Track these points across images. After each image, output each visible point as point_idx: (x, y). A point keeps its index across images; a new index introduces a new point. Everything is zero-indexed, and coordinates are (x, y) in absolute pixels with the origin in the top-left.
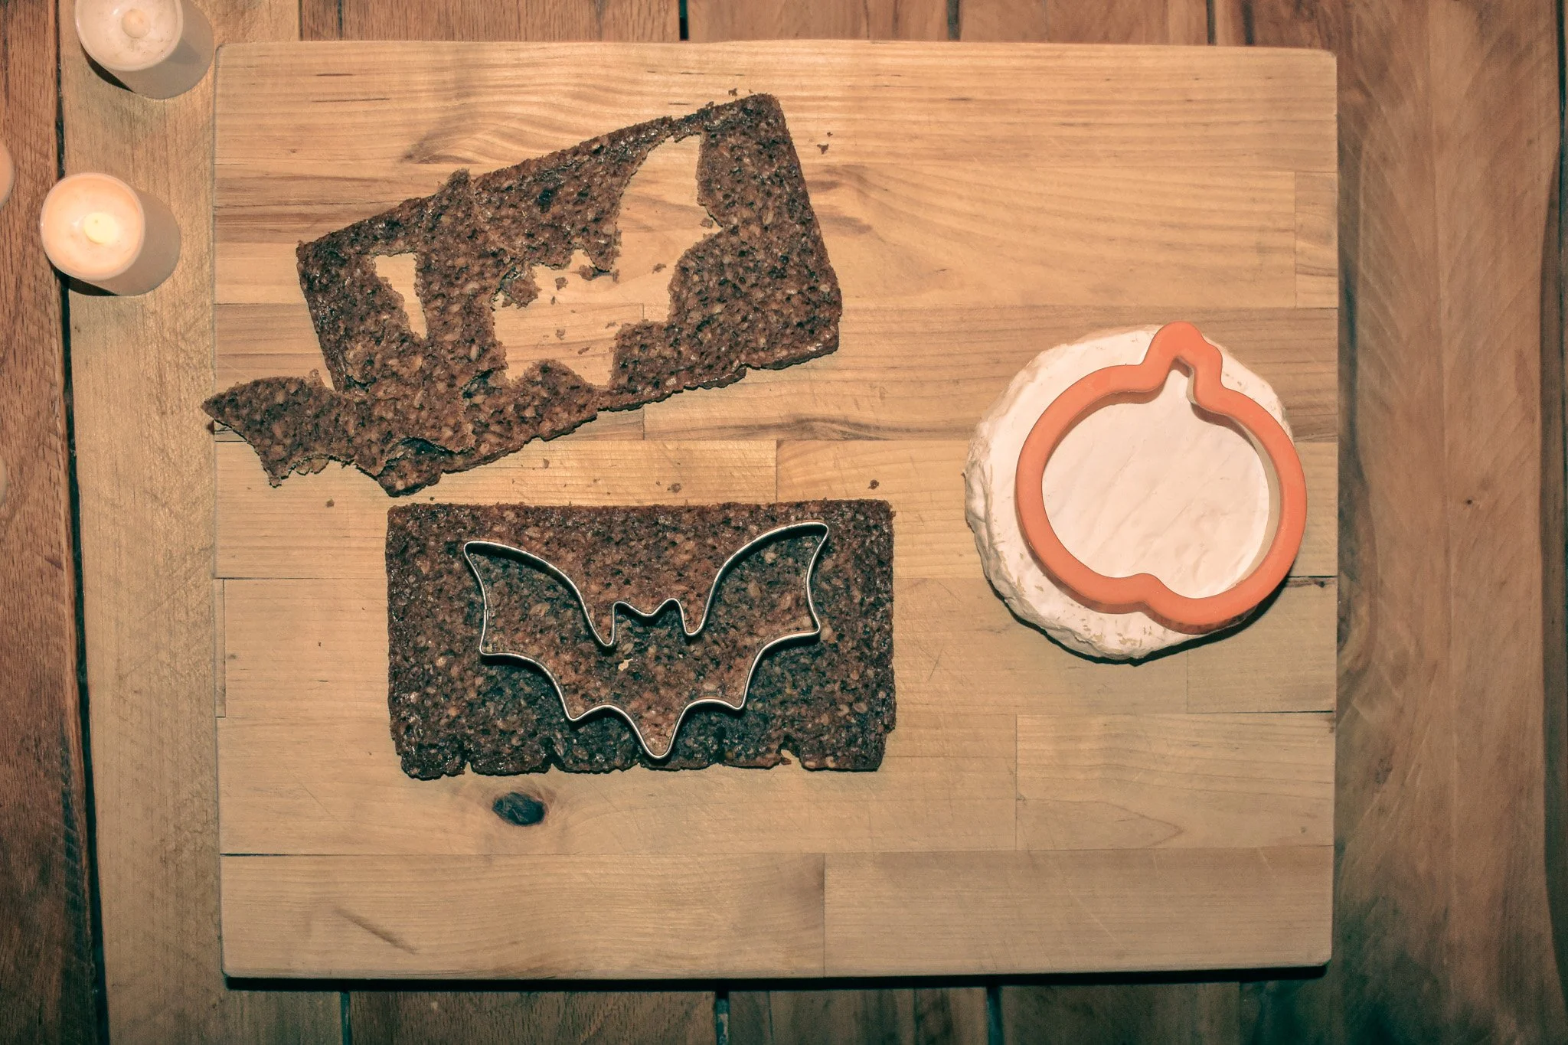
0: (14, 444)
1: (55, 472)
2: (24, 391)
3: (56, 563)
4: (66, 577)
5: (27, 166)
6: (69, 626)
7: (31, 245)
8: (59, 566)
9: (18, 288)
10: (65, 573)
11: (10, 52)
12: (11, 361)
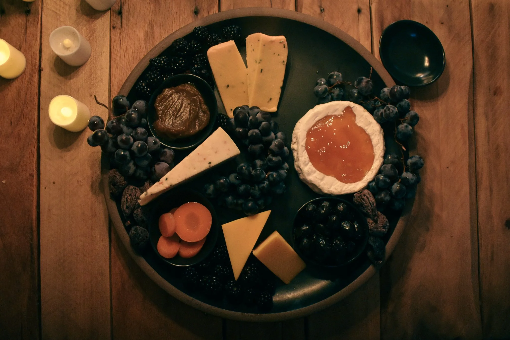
0: (22, 141)
1: (33, 149)
2: (26, 126)
3: (32, 175)
4: (35, 180)
5: (30, 62)
6: (35, 194)
7: (30, 84)
8: (33, 176)
9: (25, 96)
10: (35, 179)
11: (27, 30)
12: (22, 117)
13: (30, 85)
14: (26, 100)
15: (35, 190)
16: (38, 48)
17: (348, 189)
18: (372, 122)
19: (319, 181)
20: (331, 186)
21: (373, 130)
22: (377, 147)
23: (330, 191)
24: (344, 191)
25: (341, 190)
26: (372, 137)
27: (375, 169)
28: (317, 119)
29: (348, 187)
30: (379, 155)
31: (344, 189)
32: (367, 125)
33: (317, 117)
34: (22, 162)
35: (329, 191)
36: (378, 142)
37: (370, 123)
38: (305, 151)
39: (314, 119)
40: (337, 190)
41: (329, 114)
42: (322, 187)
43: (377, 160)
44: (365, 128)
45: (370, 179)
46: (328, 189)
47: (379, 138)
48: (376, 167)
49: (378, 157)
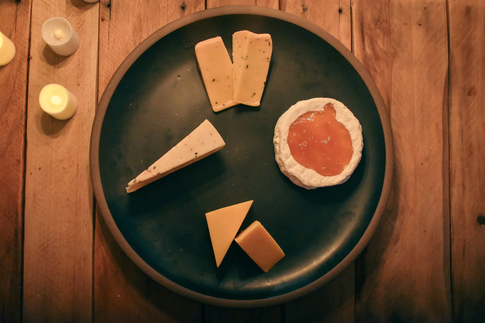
0: (9, 128)
1: (20, 135)
2: (14, 112)
3: (19, 161)
4: (22, 165)
5: (20, 50)
6: (21, 180)
8: (20, 162)
9: (14, 83)
12: (11, 103)
13: (19, 73)
14: (14, 87)
15: (21, 175)
16: (27, 37)
17: (327, 182)
18: (351, 119)
19: (300, 173)
20: (311, 179)
21: (352, 126)
22: (356, 143)
23: (310, 184)
24: (323, 183)
25: (321, 182)
26: (351, 133)
28: (299, 115)
29: (327, 180)
30: (358, 150)
31: (323, 181)
32: (347, 121)
33: (299, 112)
34: (9, 148)
36: (356, 137)
38: (287, 145)
39: (297, 115)
40: (316, 182)
41: (311, 110)
42: (303, 179)
43: (356, 154)
44: (345, 124)
45: (348, 173)
46: (308, 182)
47: (358, 134)
48: (354, 162)
49: (357, 152)
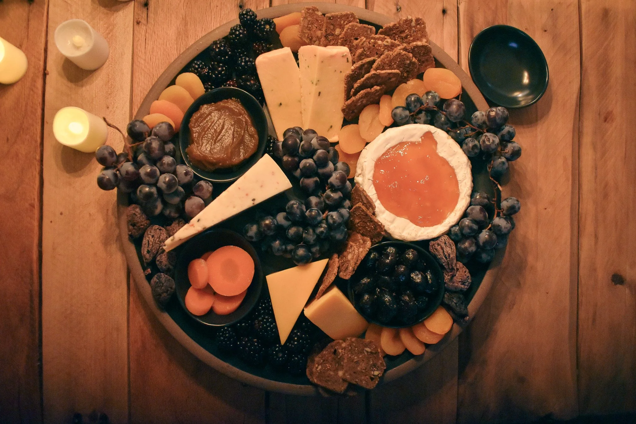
1: (34, 173)
2: (26, 143)
4: (36, 212)
5: (33, 64)
6: (36, 229)
7: (32, 91)
8: (34, 207)
9: (26, 106)
10: (36, 210)
11: (30, 24)
12: (22, 132)
13: (32, 93)
14: (26, 110)
15: (36, 224)
16: (42, 46)
17: (424, 234)
18: (456, 152)
19: (389, 224)
20: (403, 231)
21: (459, 162)
22: (463, 183)
23: (403, 237)
24: (420, 236)
25: (416, 235)
26: (457, 171)
27: (459, 210)
28: (388, 146)
29: (424, 232)
30: (466, 193)
31: (419, 234)
32: (451, 156)
33: (389, 143)
34: (20, 188)
35: (400, 236)
36: (464, 176)
37: (455, 154)
38: (372, 185)
39: (385, 146)
40: (411, 235)
41: (404, 140)
42: (392, 231)
43: (463, 199)
44: (449, 159)
45: (452, 222)
46: (400, 234)
47: (465, 172)
48: (461, 208)
49: (465, 196)
